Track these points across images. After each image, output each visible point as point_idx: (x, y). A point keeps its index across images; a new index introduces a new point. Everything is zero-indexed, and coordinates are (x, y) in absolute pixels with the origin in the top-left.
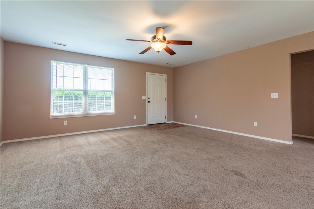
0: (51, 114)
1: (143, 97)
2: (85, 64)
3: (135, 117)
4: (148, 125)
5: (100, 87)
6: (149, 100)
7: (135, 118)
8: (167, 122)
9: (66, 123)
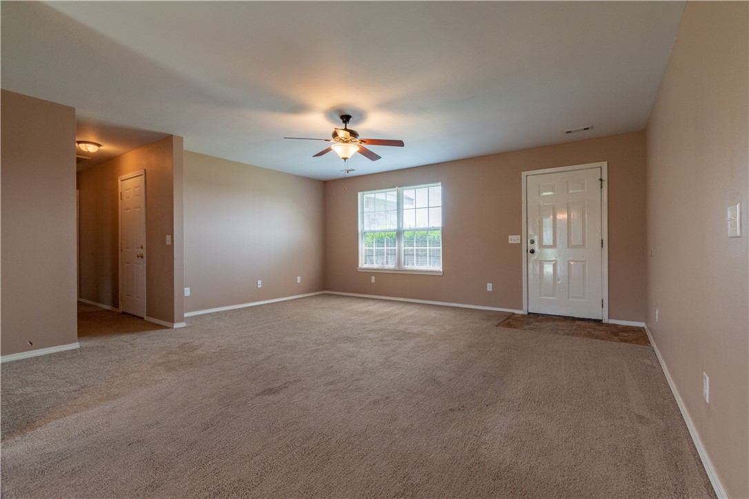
0: (360, 266)
1: (513, 239)
2: (395, 187)
3: (489, 287)
4: (529, 313)
5: (422, 224)
6: (530, 247)
7: (488, 290)
8: (606, 320)
9: (373, 279)
